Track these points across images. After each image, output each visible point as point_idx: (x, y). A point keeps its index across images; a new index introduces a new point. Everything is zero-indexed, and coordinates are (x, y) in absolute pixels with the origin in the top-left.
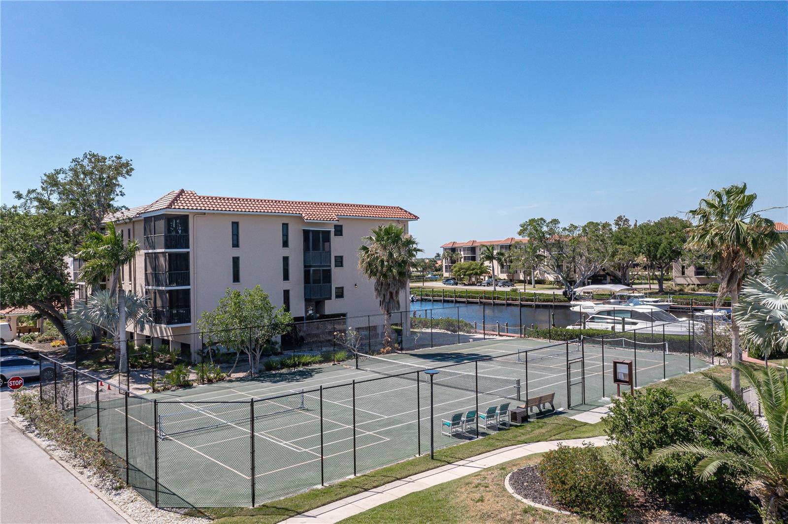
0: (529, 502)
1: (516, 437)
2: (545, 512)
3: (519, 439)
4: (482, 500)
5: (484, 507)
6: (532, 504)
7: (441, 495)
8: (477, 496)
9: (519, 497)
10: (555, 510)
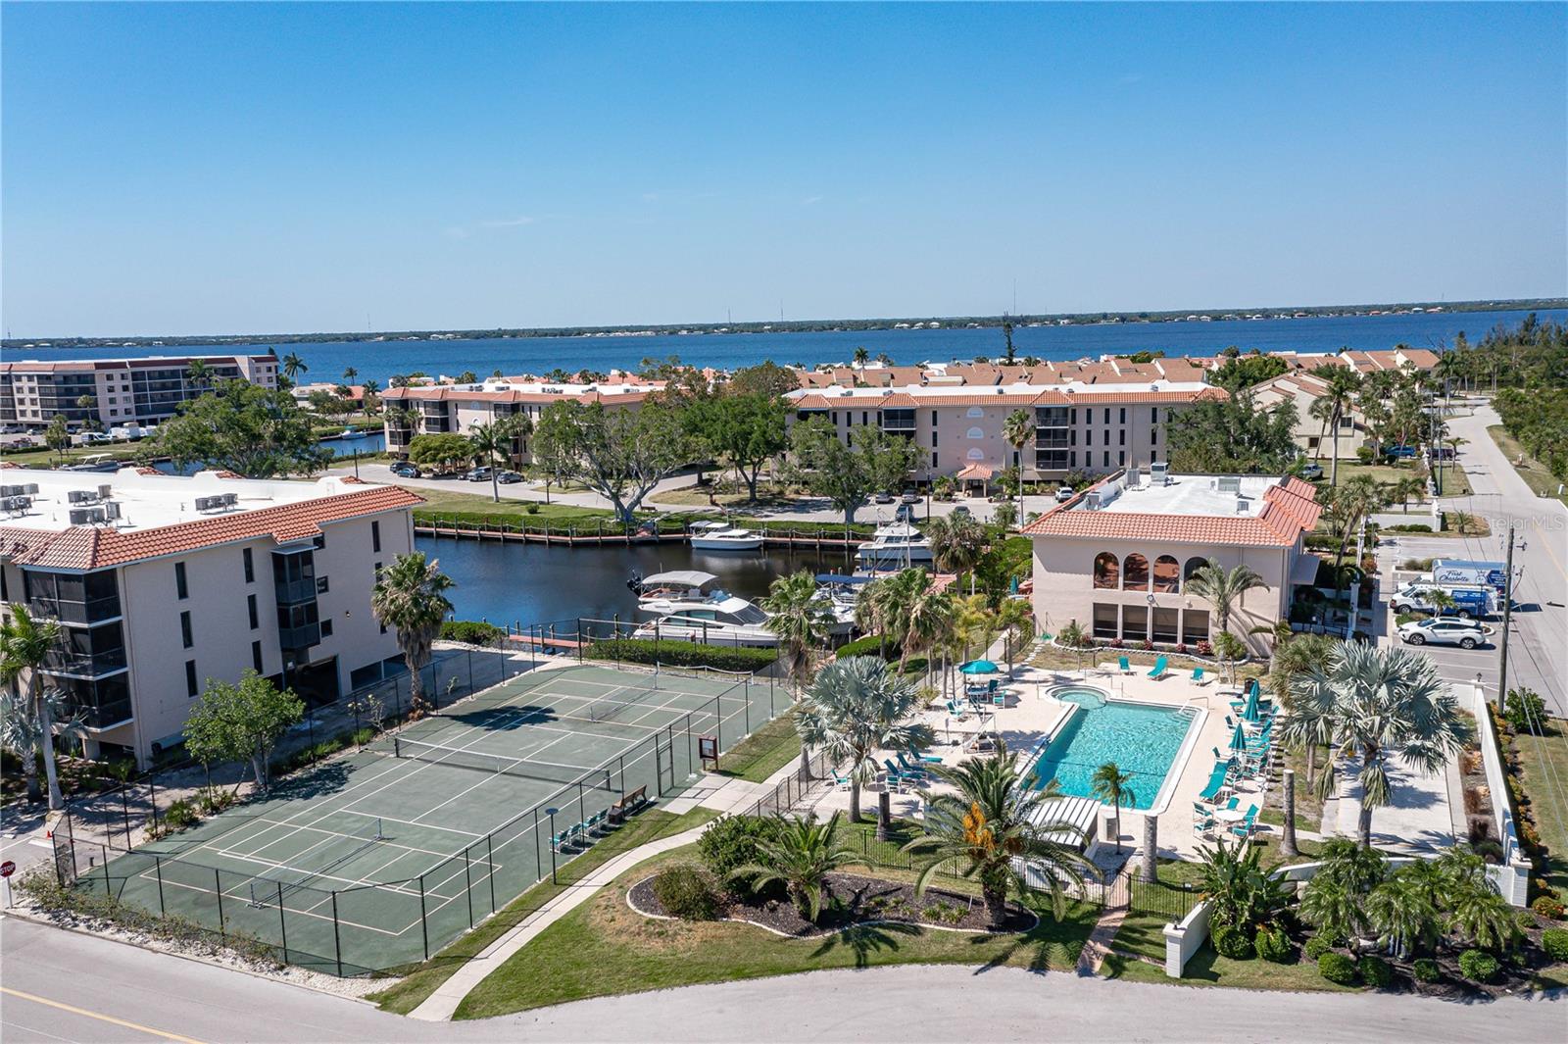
0: (649, 915)
1: (618, 843)
2: (661, 921)
3: (622, 845)
4: (613, 920)
5: (617, 925)
6: (651, 916)
7: (580, 921)
8: (609, 916)
9: (640, 912)
10: (668, 918)
